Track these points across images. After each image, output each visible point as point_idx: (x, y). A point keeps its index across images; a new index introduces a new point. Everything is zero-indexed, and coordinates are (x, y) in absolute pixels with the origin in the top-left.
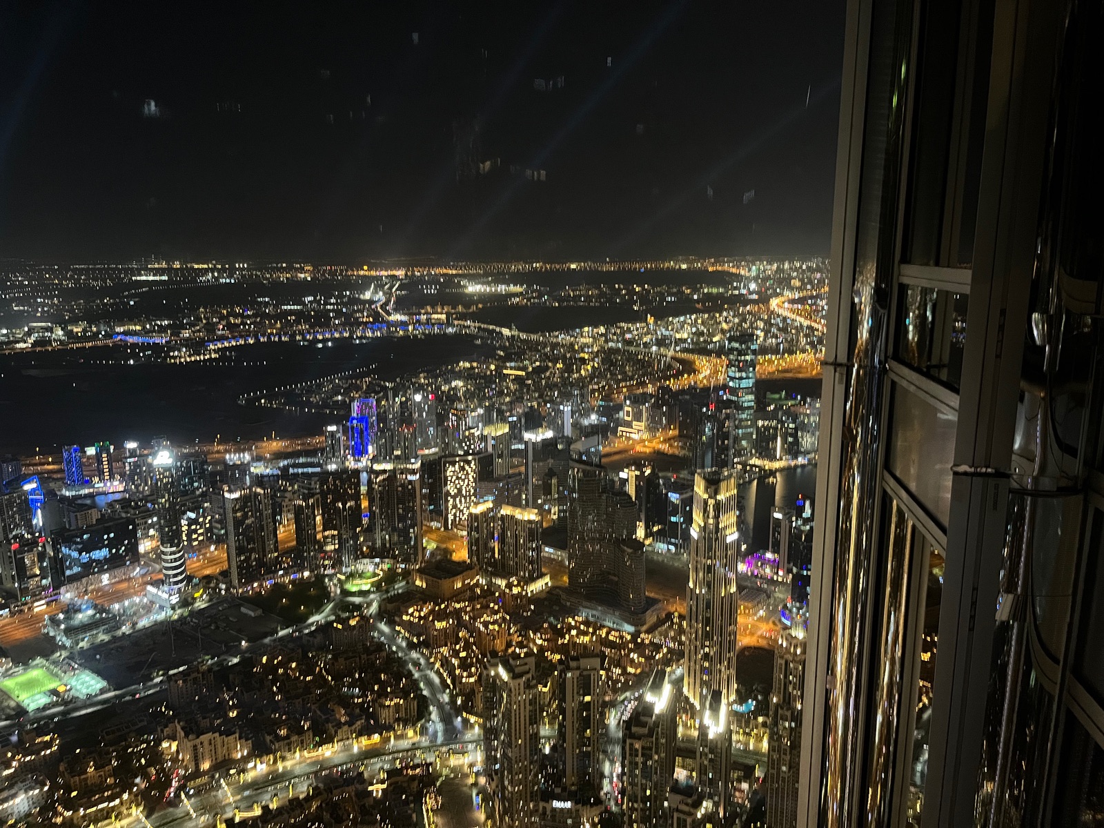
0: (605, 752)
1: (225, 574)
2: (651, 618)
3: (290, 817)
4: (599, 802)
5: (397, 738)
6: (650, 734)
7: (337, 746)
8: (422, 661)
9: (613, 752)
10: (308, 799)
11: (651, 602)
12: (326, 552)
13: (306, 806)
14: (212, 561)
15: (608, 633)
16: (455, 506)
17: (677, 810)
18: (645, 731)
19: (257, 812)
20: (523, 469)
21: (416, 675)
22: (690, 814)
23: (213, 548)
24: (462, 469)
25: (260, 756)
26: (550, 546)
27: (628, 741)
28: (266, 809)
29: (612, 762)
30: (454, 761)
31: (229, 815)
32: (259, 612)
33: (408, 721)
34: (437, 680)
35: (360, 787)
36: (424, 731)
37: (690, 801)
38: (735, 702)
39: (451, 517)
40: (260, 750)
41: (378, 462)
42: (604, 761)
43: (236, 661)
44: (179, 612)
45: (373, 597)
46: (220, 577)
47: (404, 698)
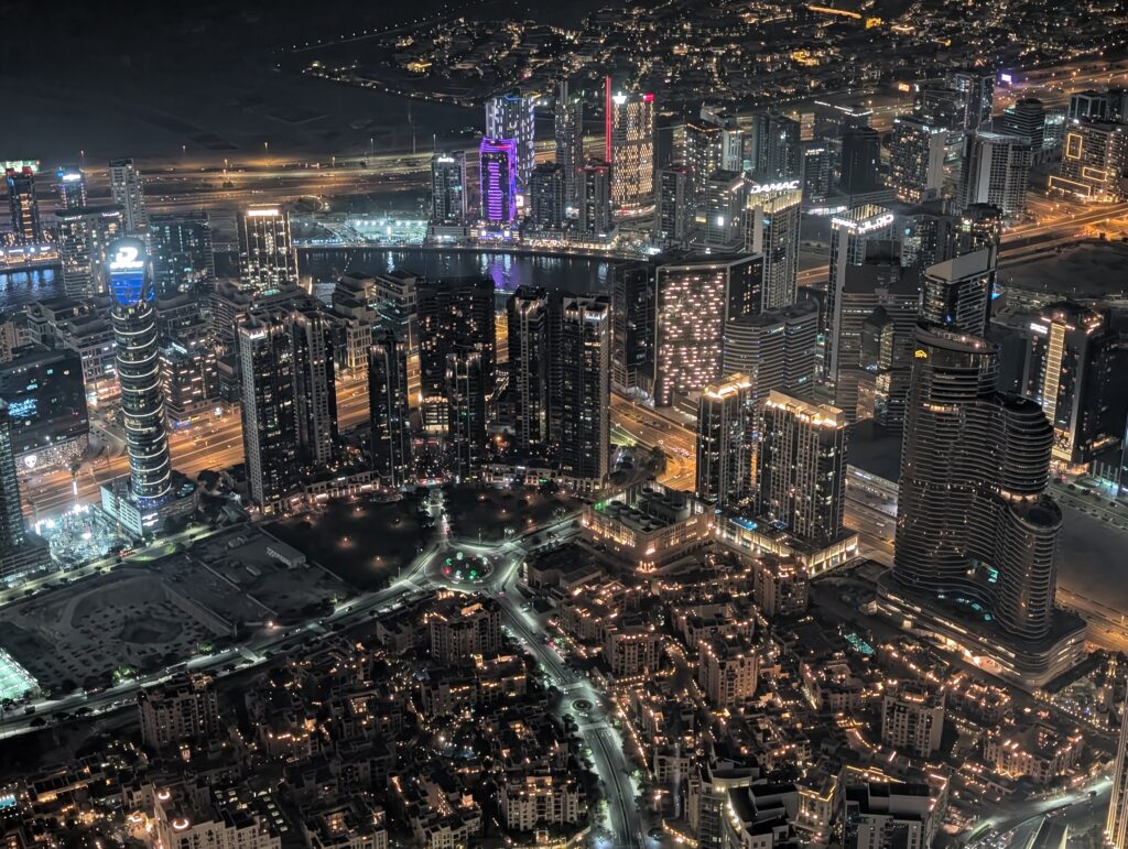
1: (239, 471)
2: (1063, 655)
8: (595, 701)
11: (1067, 623)
12: (426, 436)
14: (218, 441)
21: (581, 731)
23: (218, 411)
24: (697, 288)
26: (865, 467)
32: (300, 560)
34: (618, 743)
41: (532, 233)
43: (257, 660)
44: (158, 544)
45: (508, 545)
46: (232, 481)
47: (556, 786)
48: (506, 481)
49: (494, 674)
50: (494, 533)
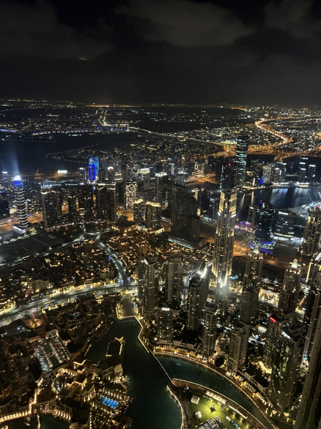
0: (182, 291)
1: (42, 222)
2: (201, 245)
3: (68, 310)
4: (179, 308)
5: (107, 284)
6: (199, 286)
7: (85, 286)
8: (116, 257)
9: (185, 291)
10: (75, 303)
11: (202, 239)
12: (80, 216)
13: (74, 306)
14: (38, 218)
15: (185, 249)
16: (128, 200)
17: (208, 313)
18: (197, 284)
19: (57, 307)
20: (155, 187)
21: (114, 262)
22: (212, 314)
23: (37, 213)
24: (131, 186)
25: (57, 288)
26: (164, 217)
27: (191, 288)
28: (59, 306)
29: (184, 295)
30: (127, 292)
31: (46, 308)
32: (56, 237)
33: (111, 278)
34: (121, 264)
35: (93, 300)
36: (116, 281)
37: (212, 310)
38: (231, 275)
39: (127, 205)
40: (57, 286)
41: (100, 183)
42: (181, 295)
43: (47, 254)
44: (26, 236)
45: (98, 233)
46: (40, 224)
47: (109, 270)
48: (97, 222)
49: (96, 253)
50: (95, 231)
